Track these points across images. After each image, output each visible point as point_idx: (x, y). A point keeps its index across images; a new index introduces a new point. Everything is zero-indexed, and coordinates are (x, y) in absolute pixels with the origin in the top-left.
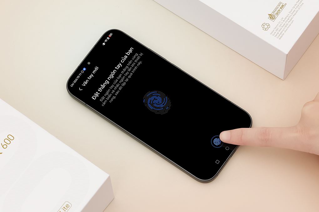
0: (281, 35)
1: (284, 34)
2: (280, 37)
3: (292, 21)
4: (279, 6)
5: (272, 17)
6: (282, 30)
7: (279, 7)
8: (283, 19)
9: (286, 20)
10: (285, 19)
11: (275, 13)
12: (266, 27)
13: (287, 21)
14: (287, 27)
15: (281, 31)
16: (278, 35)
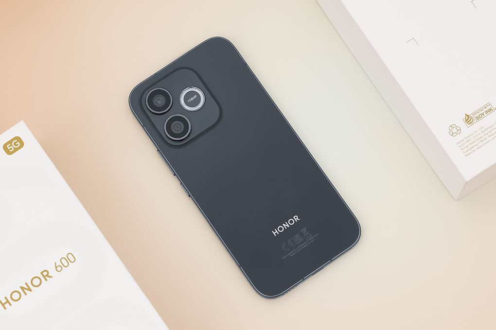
0: (470, 151)
1: (474, 150)
2: (468, 153)
3: (493, 136)
4: (485, 108)
5: (468, 119)
6: (475, 144)
7: (485, 110)
8: (483, 130)
9: (486, 132)
10: (485, 130)
11: (475, 116)
12: (454, 130)
13: (487, 134)
14: (484, 142)
15: (473, 145)
16: (466, 149)
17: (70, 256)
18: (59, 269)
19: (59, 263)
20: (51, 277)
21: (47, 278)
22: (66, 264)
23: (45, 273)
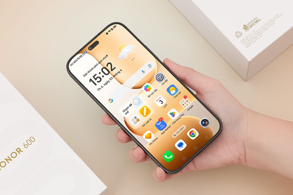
0: (249, 45)
1: (251, 44)
2: (247, 46)
3: (261, 35)
4: (254, 20)
5: (246, 28)
6: (251, 40)
7: (254, 21)
8: (255, 32)
9: (257, 33)
10: (256, 32)
11: (249, 25)
12: (238, 35)
13: (257, 34)
14: (256, 39)
15: (250, 41)
16: (247, 44)
17: (32, 138)
18: (26, 146)
19: (26, 143)
20: (22, 151)
21: (20, 152)
22: (30, 143)
23: (18, 150)
